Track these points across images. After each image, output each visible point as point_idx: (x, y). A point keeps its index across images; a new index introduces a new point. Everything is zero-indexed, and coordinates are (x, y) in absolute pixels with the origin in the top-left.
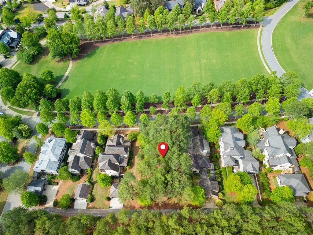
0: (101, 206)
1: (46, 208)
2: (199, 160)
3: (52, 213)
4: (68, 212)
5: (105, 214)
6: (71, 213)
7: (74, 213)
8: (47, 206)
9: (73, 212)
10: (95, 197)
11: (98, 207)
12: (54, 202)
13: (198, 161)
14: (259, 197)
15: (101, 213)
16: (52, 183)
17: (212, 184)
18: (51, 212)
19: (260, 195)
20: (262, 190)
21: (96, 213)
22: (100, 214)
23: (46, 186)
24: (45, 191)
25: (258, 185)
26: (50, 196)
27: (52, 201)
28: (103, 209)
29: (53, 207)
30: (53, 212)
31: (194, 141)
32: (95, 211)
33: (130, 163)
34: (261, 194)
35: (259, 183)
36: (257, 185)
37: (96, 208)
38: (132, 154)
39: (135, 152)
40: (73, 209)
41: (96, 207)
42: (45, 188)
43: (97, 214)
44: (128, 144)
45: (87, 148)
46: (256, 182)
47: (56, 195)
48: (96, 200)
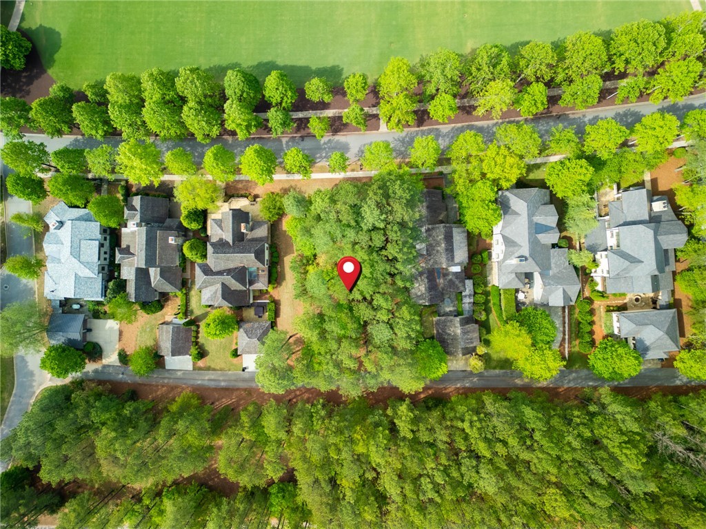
0: (223, 366)
1: (104, 367)
2: (439, 278)
3: (121, 376)
4: (155, 376)
5: (235, 381)
6: (164, 378)
7: (169, 378)
8: (105, 361)
9: (167, 375)
10: (206, 348)
11: (218, 368)
12: (120, 355)
13: (438, 280)
14: (564, 348)
15: (227, 378)
16: (101, 316)
17: (464, 333)
18: (119, 374)
19: (566, 346)
20: (573, 335)
21: (216, 378)
22: (224, 381)
23: (90, 322)
24: (91, 333)
25: (566, 325)
26: (106, 343)
27: (113, 352)
28: (229, 370)
29: (119, 365)
30: (123, 374)
31: (430, 235)
32: (213, 374)
33: (274, 275)
34: (570, 343)
35: (569, 320)
36: (564, 323)
37: (214, 370)
38: (275, 254)
39: (282, 246)
40: (164, 370)
41: (213, 366)
42: (88, 327)
43: (219, 381)
44: (262, 232)
45: (161, 248)
46: (564, 317)
47: (120, 341)
48: (210, 354)
